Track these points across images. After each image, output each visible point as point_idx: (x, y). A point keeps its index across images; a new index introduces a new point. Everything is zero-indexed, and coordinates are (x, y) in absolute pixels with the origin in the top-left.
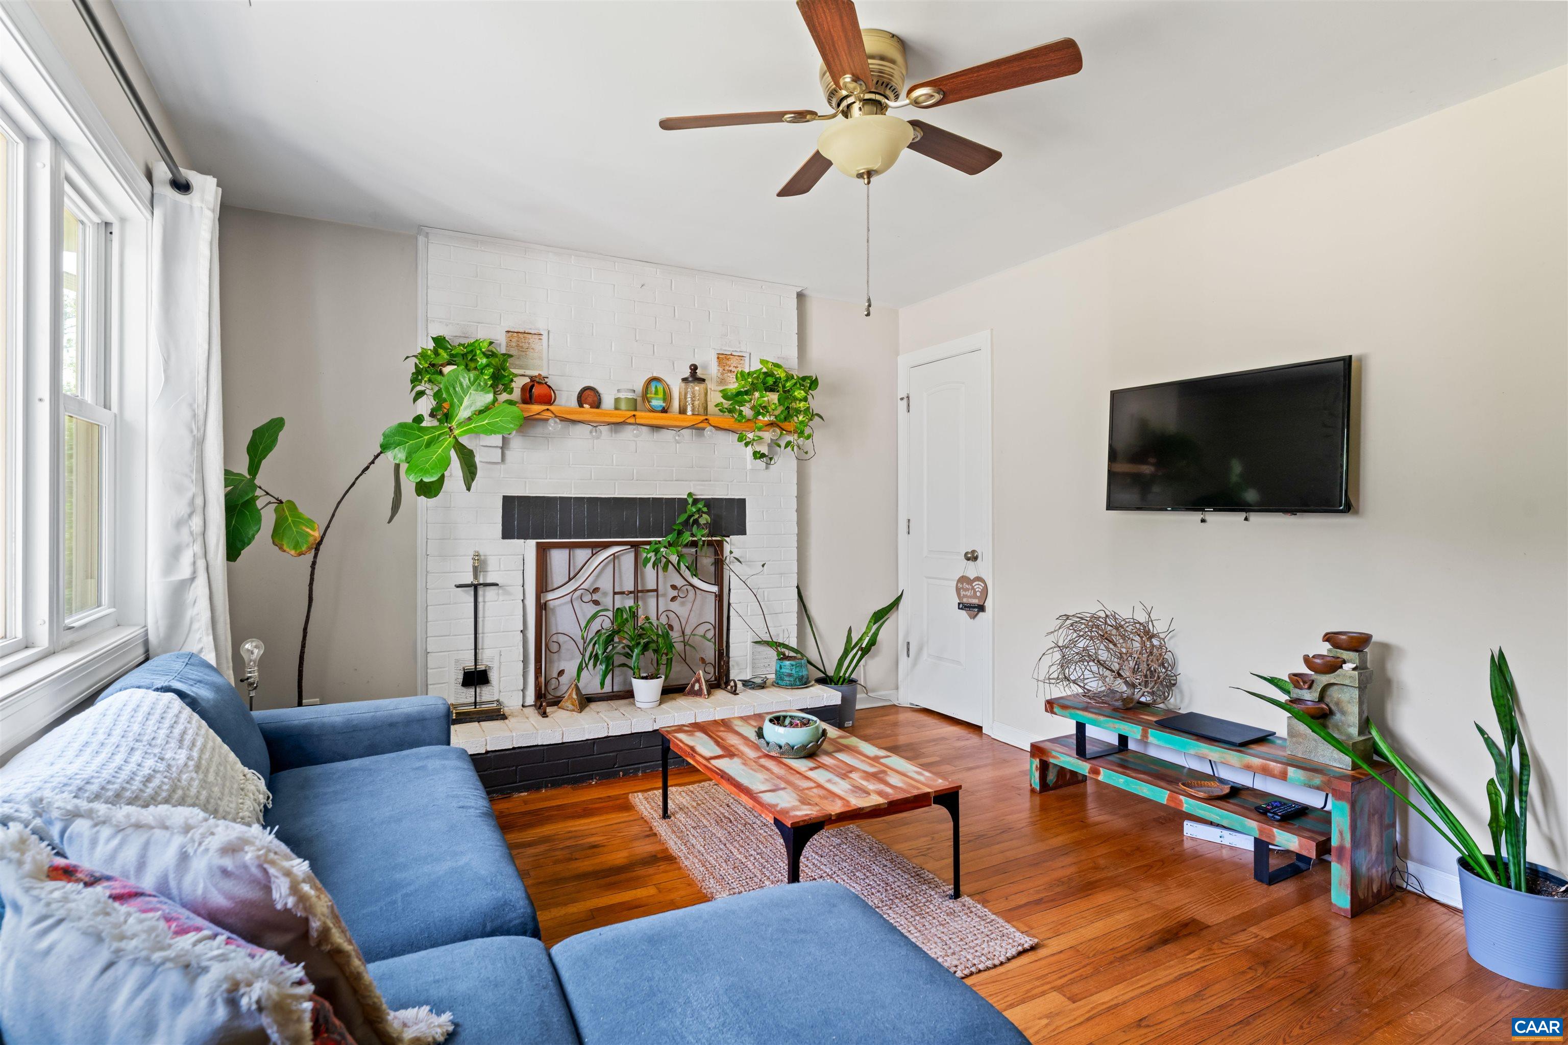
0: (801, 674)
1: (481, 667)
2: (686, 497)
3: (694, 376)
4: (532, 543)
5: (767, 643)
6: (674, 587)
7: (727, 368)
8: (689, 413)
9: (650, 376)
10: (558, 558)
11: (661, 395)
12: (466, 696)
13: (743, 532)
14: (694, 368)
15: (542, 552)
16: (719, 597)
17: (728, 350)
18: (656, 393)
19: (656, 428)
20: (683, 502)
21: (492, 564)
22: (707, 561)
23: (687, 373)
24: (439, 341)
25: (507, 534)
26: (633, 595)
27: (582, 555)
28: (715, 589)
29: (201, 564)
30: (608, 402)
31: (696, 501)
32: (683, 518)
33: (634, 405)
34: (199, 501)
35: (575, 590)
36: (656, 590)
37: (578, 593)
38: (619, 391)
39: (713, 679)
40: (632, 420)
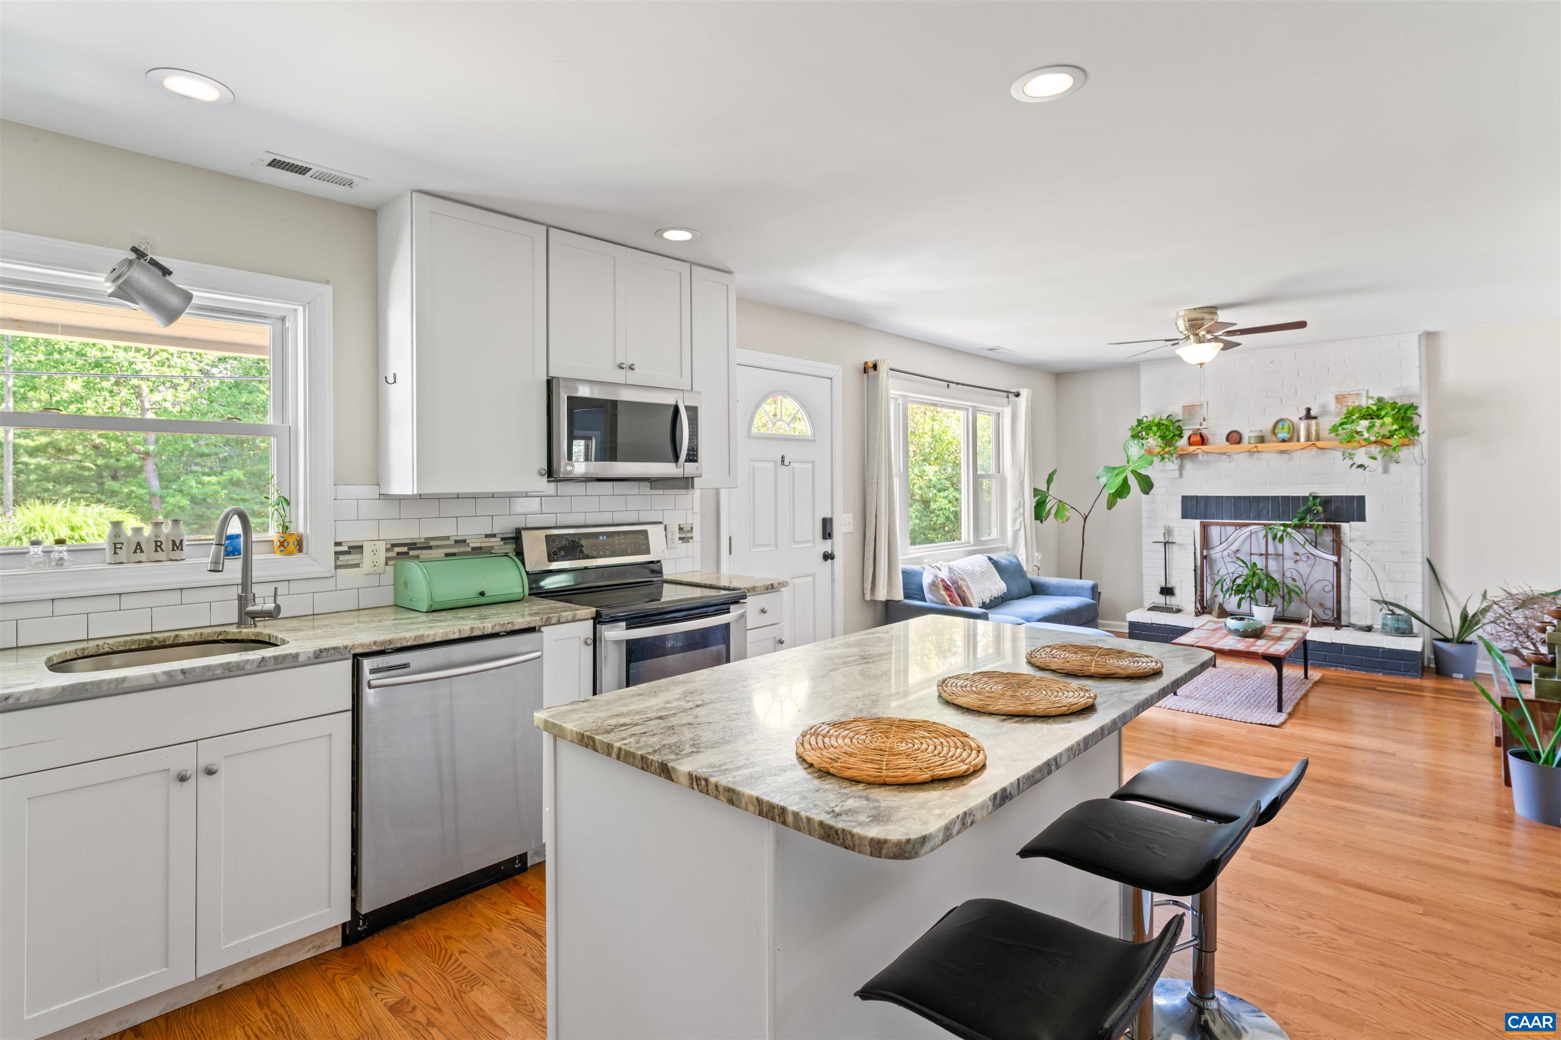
0: (1396, 626)
1: (1168, 586)
2: (1308, 495)
3: (1308, 416)
4: (1198, 522)
5: (1377, 601)
6: (1297, 554)
7: (1345, 404)
8: (1302, 439)
9: (1278, 418)
10: (1215, 531)
11: (1286, 430)
12: (1161, 600)
13: (1362, 518)
14: (1309, 410)
15: (1205, 528)
16: (1337, 565)
17: (1345, 391)
18: (1283, 428)
19: (1282, 452)
20: (1305, 499)
21: (1176, 532)
22: (1328, 537)
23: (1304, 413)
24: (1140, 422)
25: (1185, 515)
26: (1264, 556)
27: (1230, 529)
28: (1335, 558)
29: (1023, 524)
30: (1245, 439)
31: (1315, 498)
32: (1303, 508)
33: (1262, 440)
34: (1022, 503)
35: (1224, 550)
36: (1282, 555)
37: (1226, 553)
38: (1251, 432)
39: (1332, 619)
40: (1255, 450)
